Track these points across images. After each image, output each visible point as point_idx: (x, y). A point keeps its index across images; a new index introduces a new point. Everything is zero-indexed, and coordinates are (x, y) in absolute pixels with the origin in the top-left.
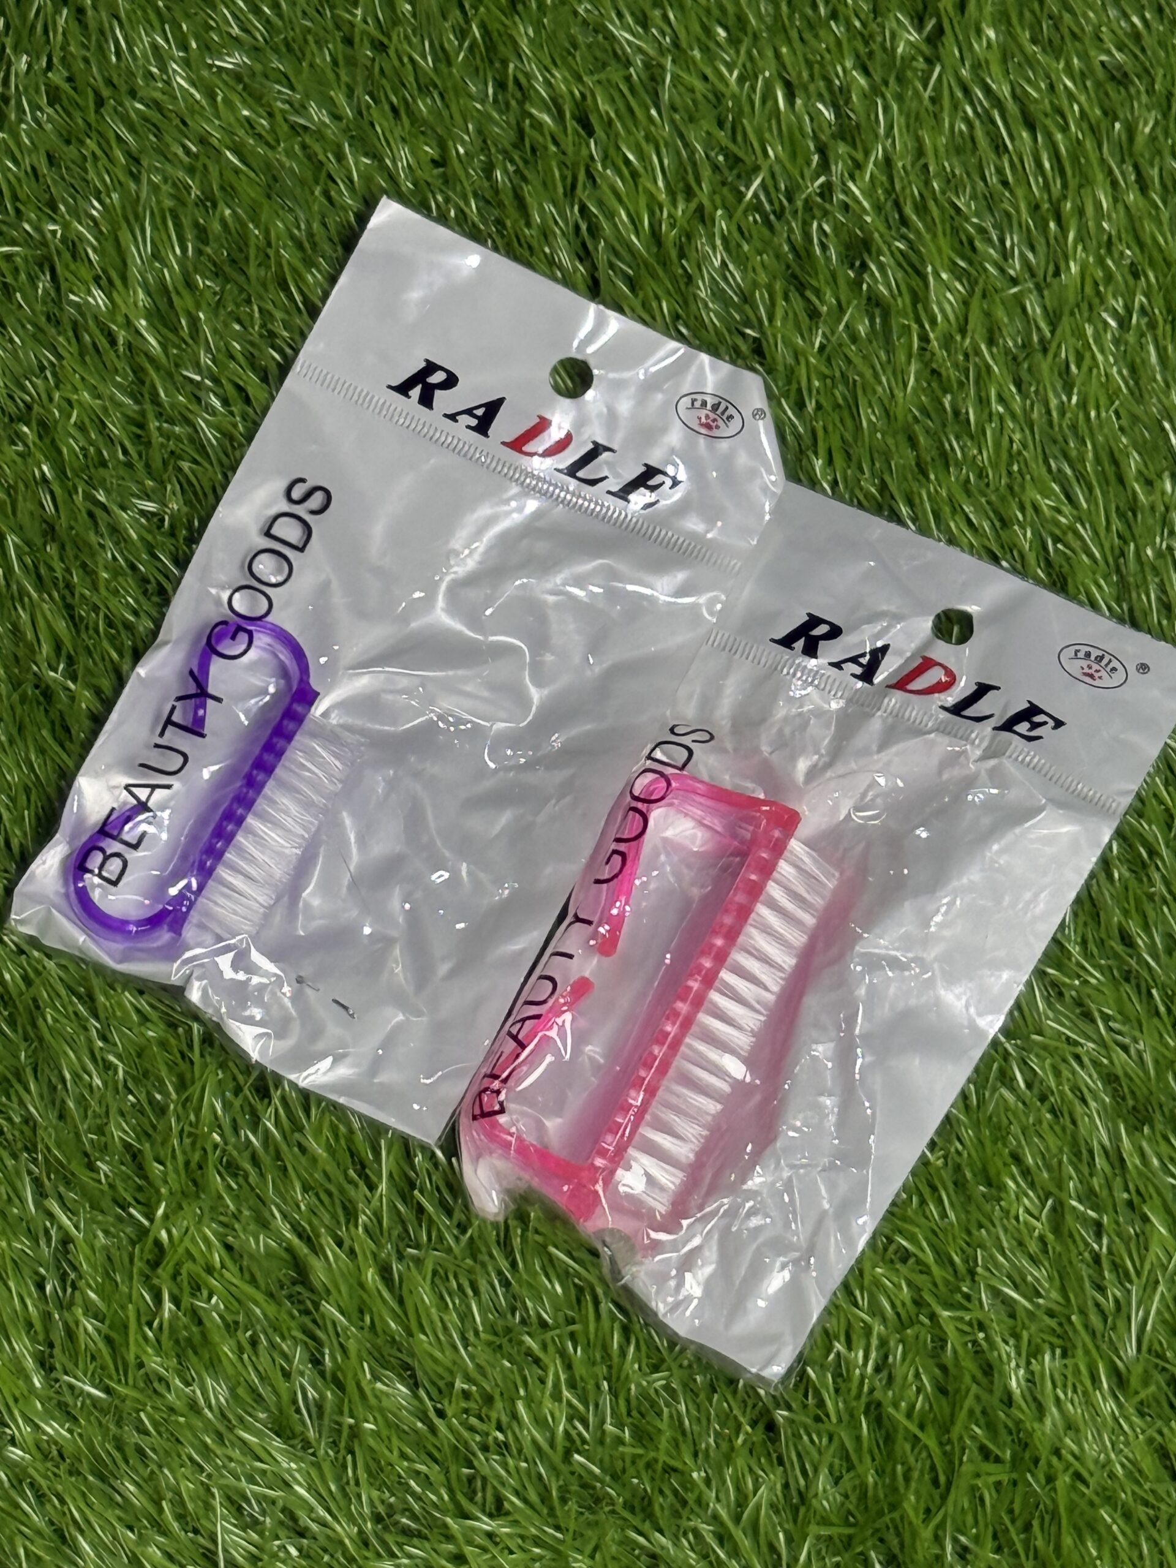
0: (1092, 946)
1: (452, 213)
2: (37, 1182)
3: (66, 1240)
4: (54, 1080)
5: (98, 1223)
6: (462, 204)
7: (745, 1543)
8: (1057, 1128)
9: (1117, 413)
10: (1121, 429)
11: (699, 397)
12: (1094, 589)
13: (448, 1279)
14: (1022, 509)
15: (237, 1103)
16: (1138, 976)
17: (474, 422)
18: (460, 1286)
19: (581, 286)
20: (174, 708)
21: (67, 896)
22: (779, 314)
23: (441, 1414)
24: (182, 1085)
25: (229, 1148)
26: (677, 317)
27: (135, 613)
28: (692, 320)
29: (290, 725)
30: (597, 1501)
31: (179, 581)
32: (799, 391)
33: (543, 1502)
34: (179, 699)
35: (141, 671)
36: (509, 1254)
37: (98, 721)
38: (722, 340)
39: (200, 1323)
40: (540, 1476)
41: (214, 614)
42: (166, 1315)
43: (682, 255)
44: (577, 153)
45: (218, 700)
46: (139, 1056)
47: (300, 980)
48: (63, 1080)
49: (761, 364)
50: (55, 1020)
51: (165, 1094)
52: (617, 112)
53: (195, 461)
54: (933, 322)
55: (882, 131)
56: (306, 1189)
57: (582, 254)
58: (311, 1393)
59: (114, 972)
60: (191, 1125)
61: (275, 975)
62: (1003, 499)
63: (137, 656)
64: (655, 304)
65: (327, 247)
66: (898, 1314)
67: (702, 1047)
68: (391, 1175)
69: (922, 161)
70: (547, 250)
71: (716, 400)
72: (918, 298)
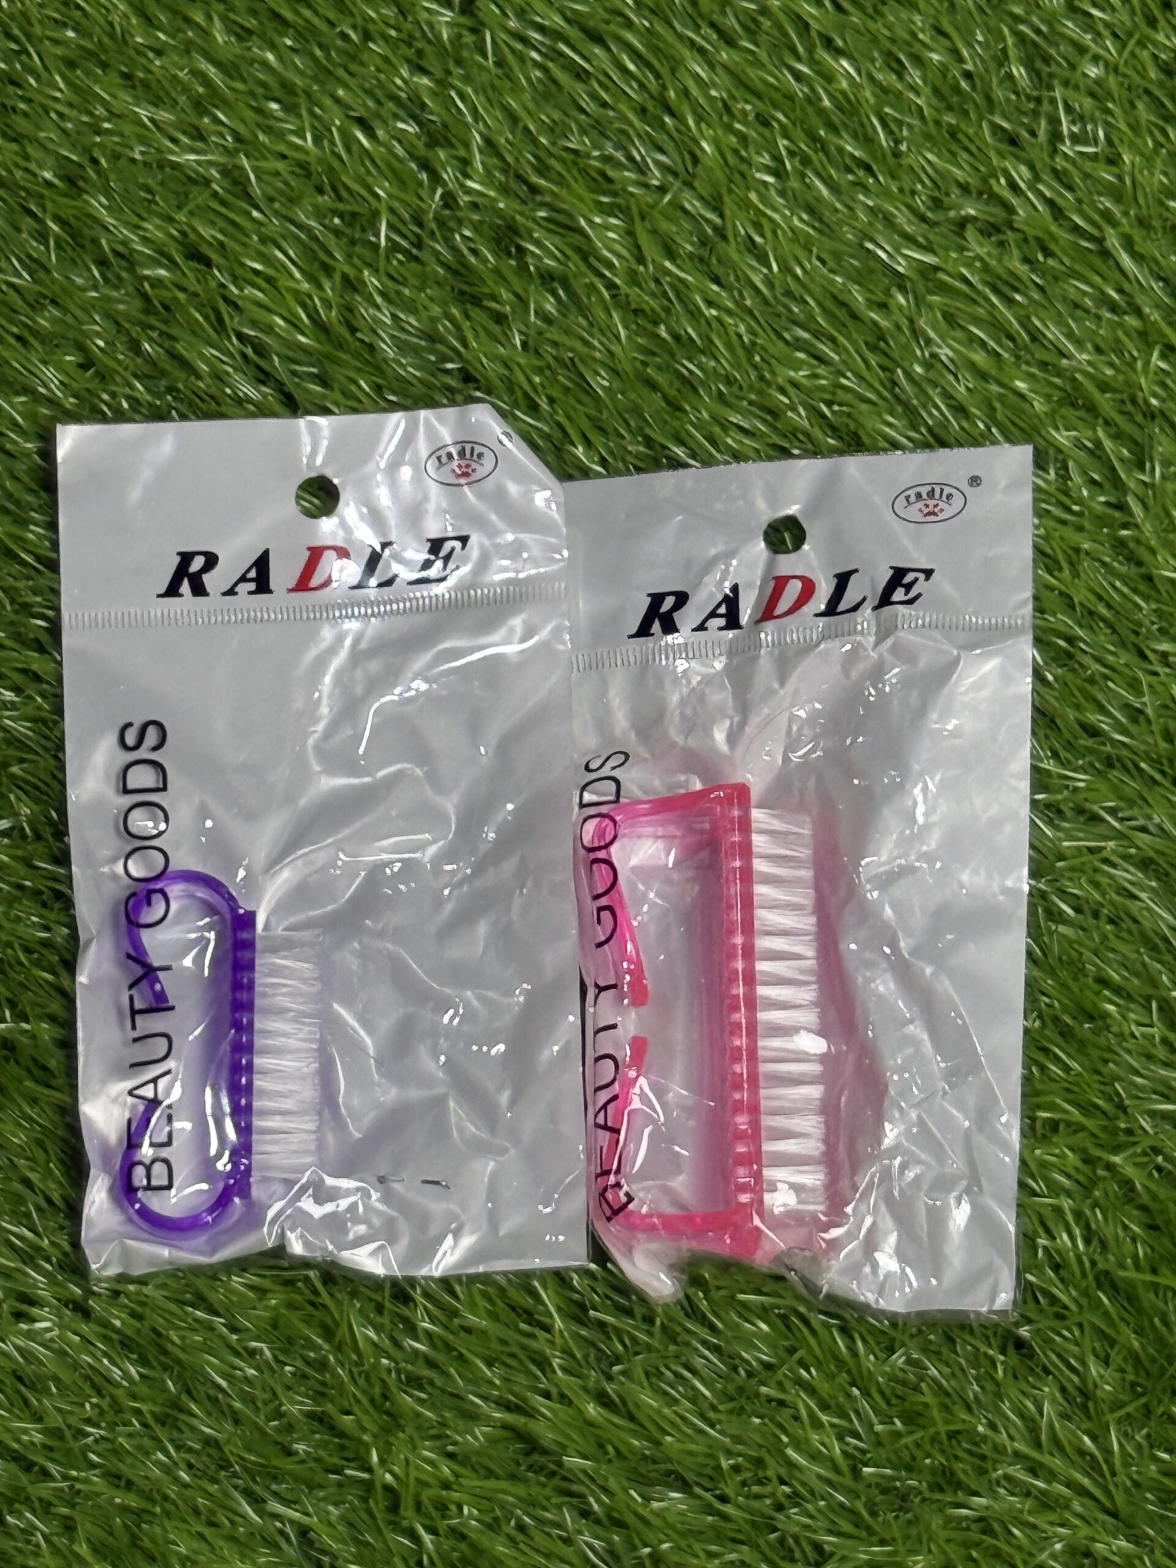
0: (1063, 754)
1: (125, 405)
2: (248, 1493)
3: (304, 1532)
4: (212, 1392)
5: (323, 1499)
6: (128, 390)
7: (1056, 1462)
8: (1124, 935)
9: (820, 259)
10: (831, 271)
11: (443, 453)
12: (887, 430)
13: (662, 1373)
14: (783, 391)
15: (386, 1320)
16: (1119, 759)
17: (252, 586)
18: (677, 1375)
19: (278, 408)
20: (131, 998)
21: (130, 1220)
22: (469, 335)
23: (723, 1499)
24: (328, 1333)
25: (403, 1365)
26: (378, 388)
27: (47, 928)
28: (395, 385)
29: (245, 955)
30: (904, 1498)
31: (70, 877)
32: (526, 394)
33: (857, 1526)
34: (131, 987)
35: (82, 979)
36: (703, 1320)
37: (68, 1045)
38: (429, 386)
39: (463, 1537)
40: (841, 1505)
41: (118, 891)
42: (430, 1546)
43: (353, 330)
44: (207, 290)
45: (168, 968)
46: (275, 1327)
47: (382, 1180)
48: (219, 1387)
49: (478, 389)
50: (183, 1338)
51: (316, 1348)
52: (222, 231)
53: (22, 761)
54: (610, 266)
55: (470, 119)
56: (490, 1364)
57: (262, 377)
58: (596, 1543)
59: (211, 1266)
60: (357, 1364)
61: (358, 1189)
62: (760, 393)
63: (70, 967)
64: (353, 388)
65: (30, 498)
66: (1078, 1182)
67: (777, 1043)
68: (559, 1309)
69: (521, 125)
70: (228, 391)
71: (459, 447)
72: (586, 253)
